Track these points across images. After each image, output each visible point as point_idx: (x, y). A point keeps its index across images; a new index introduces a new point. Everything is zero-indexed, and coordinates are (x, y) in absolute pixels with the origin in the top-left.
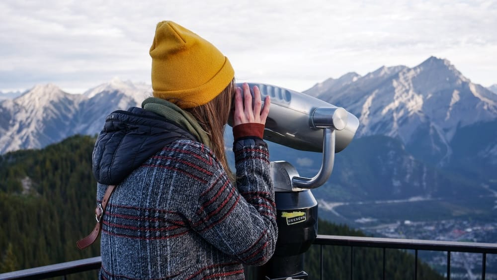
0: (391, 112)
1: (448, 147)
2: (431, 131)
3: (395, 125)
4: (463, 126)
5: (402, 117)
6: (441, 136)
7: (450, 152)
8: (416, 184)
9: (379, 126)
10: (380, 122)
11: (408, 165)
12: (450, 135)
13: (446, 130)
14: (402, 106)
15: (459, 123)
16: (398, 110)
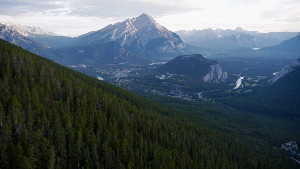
0: (124, 34)
1: (144, 47)
2: (139, 42)
3: (125, 39)
4: (151, 39)
5: (128, 36)
6: (143, 43)
7: (144, 49)
8: (123, 58)
9: (120, 39)
10: (120, 38)
11: (121, 51)
12: (146, 43)
13: (145, 41)
14: (129, 32)
15: (150, 39)
16: (127, 33)
